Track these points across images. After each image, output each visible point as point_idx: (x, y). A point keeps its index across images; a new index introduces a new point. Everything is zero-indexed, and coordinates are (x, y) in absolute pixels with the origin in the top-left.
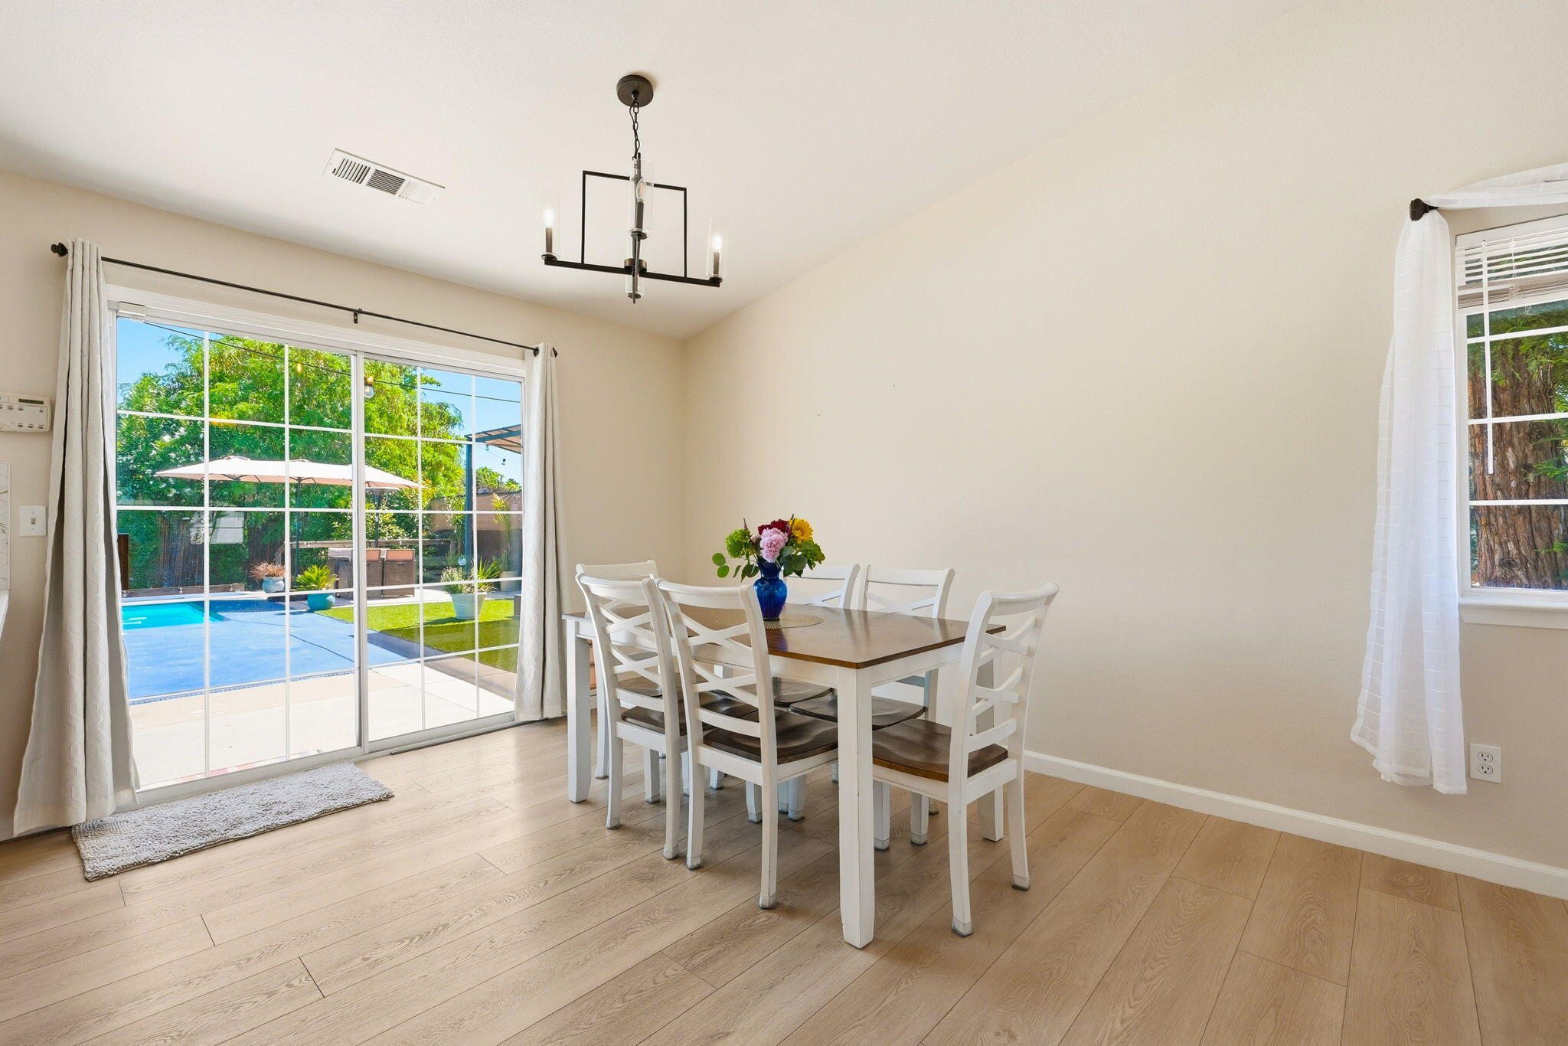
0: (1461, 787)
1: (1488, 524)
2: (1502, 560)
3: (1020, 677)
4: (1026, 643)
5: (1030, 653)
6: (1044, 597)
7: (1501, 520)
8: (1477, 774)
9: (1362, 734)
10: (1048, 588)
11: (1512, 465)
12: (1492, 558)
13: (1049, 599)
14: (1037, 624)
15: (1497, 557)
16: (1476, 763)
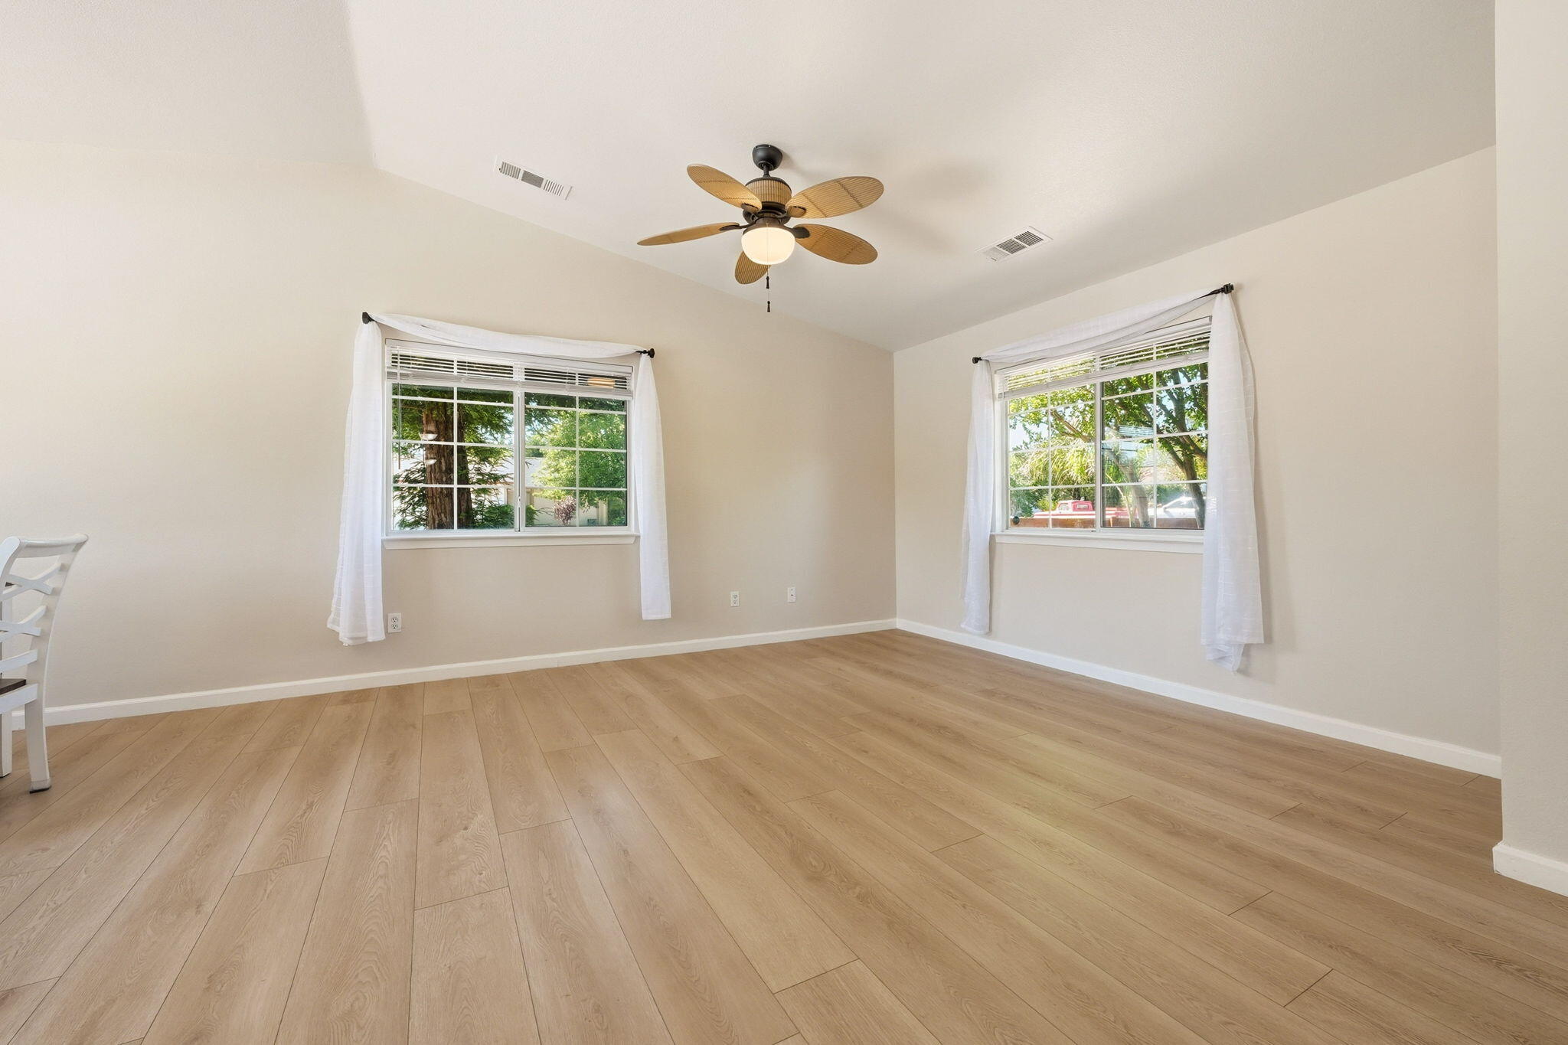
0: (381, 636)
1: (433, 503)
2: (438, 524)
3: (43, 613)
4: (51, 584)
5: (55, 592)
6: (73, 544)
7: (438, 501)
8: (390, 630)
9: (334, 622)
10: (77, 537)
11: (444, 468)
12: (434, 522)
13: (79, 545)
14: (64, 569)
15: (437, 522)
16: (390, 623)
